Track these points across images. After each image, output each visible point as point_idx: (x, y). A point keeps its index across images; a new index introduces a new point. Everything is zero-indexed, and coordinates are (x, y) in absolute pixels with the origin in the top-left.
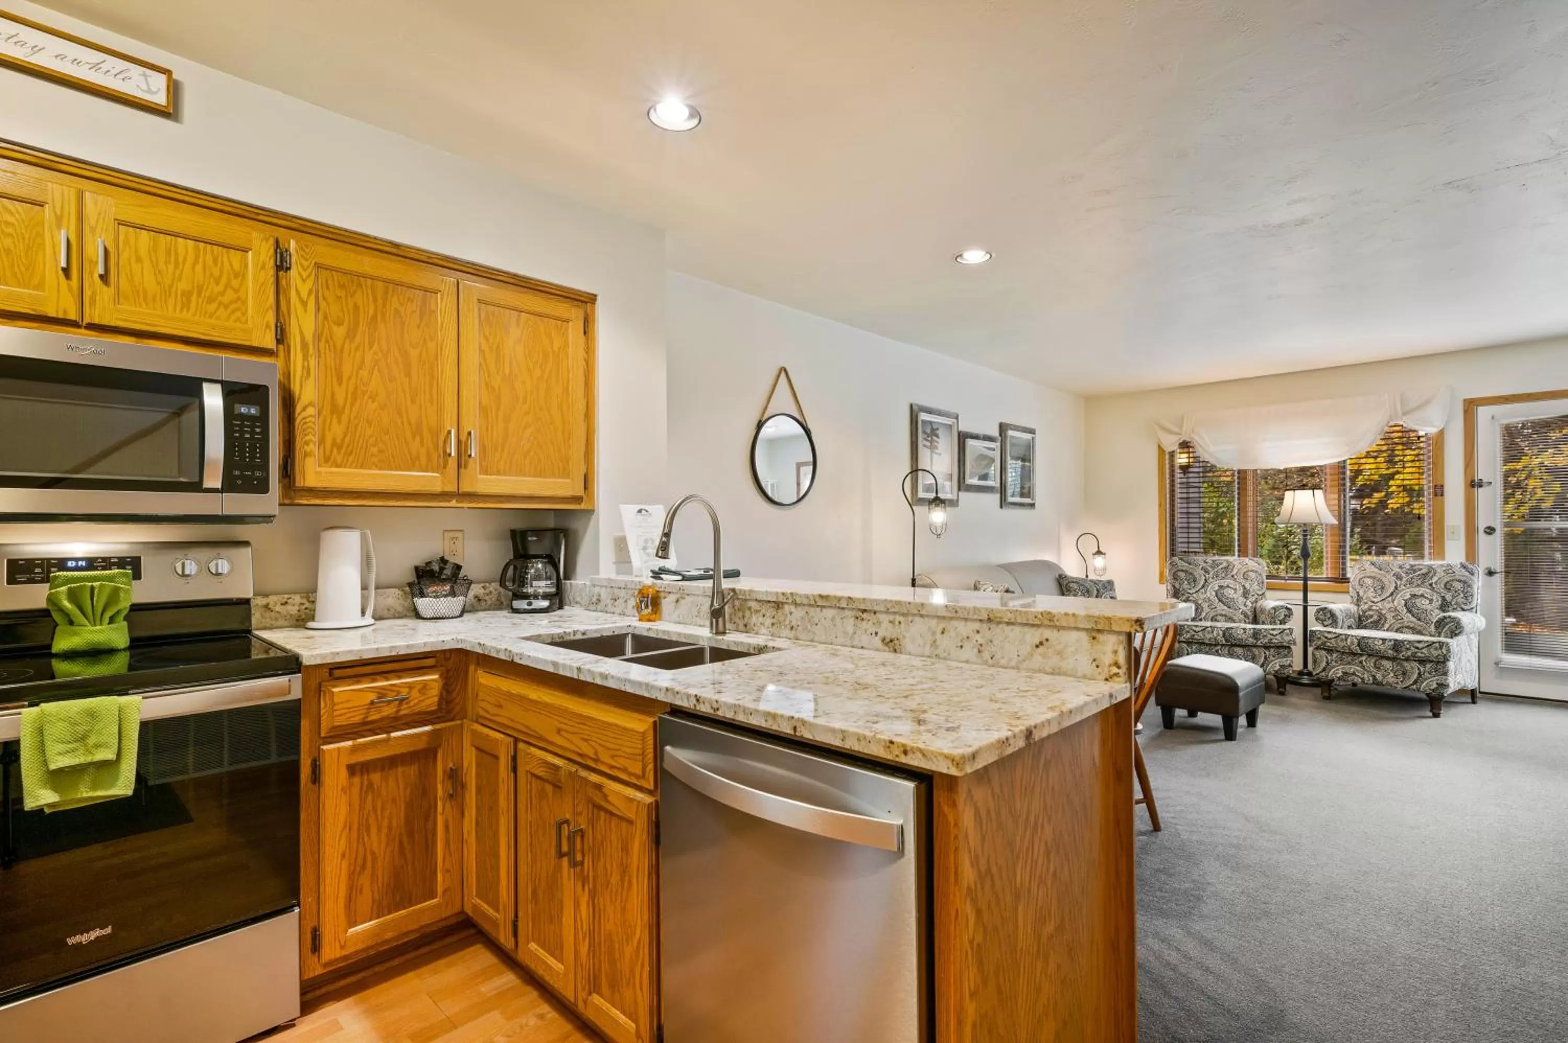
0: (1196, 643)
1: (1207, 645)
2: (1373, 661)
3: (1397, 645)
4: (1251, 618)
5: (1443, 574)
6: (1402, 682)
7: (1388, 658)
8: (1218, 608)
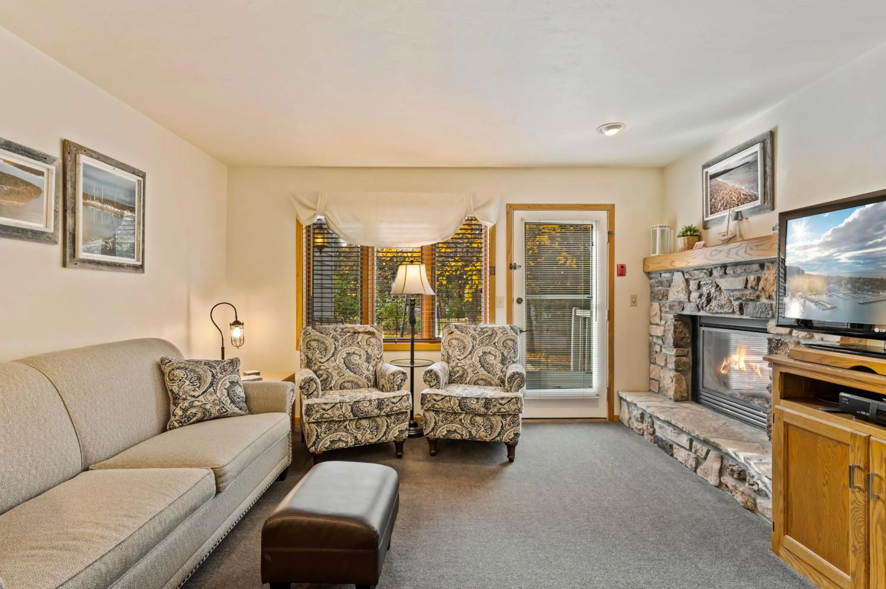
0: (326, 422)
1: (336, 422)
2: (469, 418)
3: (488, 402)
4: (372, 381)
5: (501, 335)
6: (490, 435)
7: (480, 415)
8: (346, 375)
